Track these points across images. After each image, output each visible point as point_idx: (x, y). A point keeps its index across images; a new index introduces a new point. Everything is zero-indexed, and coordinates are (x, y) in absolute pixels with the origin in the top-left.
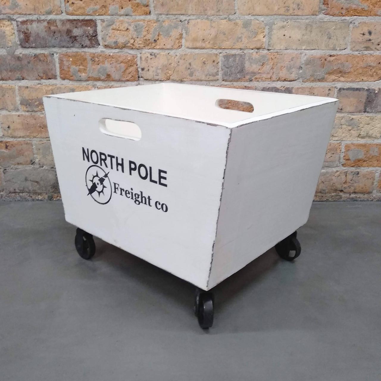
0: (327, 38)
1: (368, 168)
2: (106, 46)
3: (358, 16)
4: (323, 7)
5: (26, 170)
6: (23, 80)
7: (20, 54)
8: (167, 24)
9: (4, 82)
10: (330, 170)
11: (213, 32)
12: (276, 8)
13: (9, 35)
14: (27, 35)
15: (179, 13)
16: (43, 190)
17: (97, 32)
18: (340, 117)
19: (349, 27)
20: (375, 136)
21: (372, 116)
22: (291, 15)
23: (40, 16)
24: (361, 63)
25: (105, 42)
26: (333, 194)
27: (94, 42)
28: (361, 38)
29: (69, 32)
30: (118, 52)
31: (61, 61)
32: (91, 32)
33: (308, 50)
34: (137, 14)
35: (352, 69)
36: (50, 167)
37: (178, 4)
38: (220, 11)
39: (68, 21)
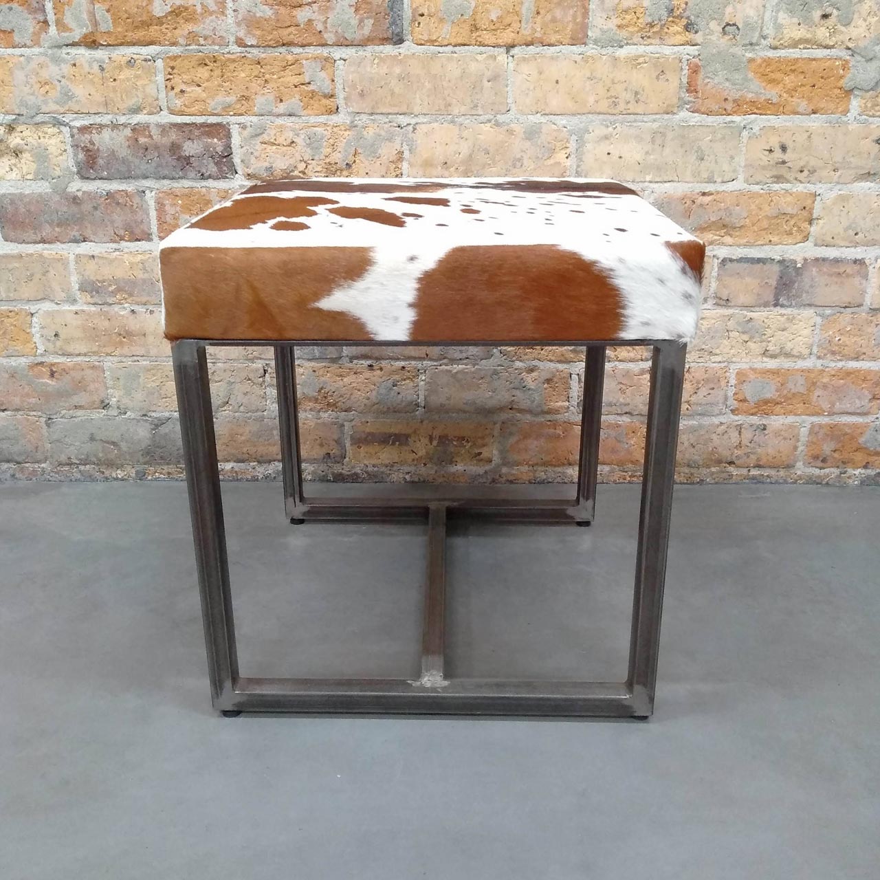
0: (697, 158)
1: (785, 417)
2: (249, 176)
3: (759, 116)
4: (687, 97)
5: (92, 419)
6: (84, 243)
7: (78, 191)
8: (371, 133)
9: (46, 246)
10: (706, 421)
11: (465, 148)
12: (591, 100)
13: (57, 154)
14: (90, 154)
15: (396, 112)
17: (231, 148)
18: (724, 316)
19: (739, 136)
20: (798, 354)
21: (790, 313)
22: (621, 113)
23: (118, 117)
24: (766, 208)
25: (247, 168)
26: (713, 469)
27: (225, 168)
28: (765, 158)
29: (175, 148)
31: (160, 206)
32: (219, 149)
33: (658, 182)
34: (310, 112)
35: (748, 221)
36: (139, 414)
37: (393, 94)
38: (477, 106)
39: (173, 126)
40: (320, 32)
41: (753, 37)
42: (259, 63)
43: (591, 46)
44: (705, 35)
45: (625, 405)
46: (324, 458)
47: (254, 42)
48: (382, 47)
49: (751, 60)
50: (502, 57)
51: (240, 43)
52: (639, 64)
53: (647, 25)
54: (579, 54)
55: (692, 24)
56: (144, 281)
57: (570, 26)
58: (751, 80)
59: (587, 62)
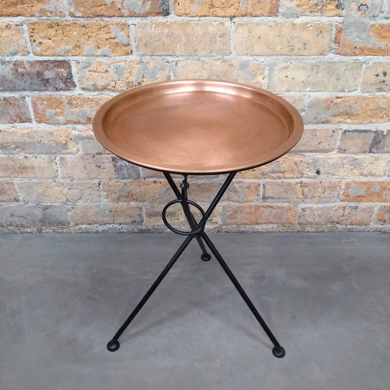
0: (336, 79)
1: (367, 203)
2: (83, 89)
3: (373, 56)
4: (334, 46)
5: (11, 207)
8: (152, 66)
10: (327, 205)
11: (205, 75)
12: (279, 48)
15: (166, 54)
16: (31, 224)
17: (71, 74)
18: (342, 157)
19: (361, 68)
20: (378, 175)
21: (377, 156)
22: (295, 55)
23: (4, 58)
24: (371, 105)
25: (82, 85)
27: (69, 85)
28: (374, 79)
29: (39, 74)
30: (98, 95)
31: (34, 105)
32: (65, 75)
33: (313, 92)
34: (116, 54)
35: (361, 111)
36: (35, 204)
37: (164, 44)
38: (213, 51)
39: (37, 62)
40: (120, 9)
41: (375, 13)
42: (84, 26)
43: (280, 17)
44: (348, 11)
45: (287, 198)
46: (132, 223)
47: (81, 15)
48: (156, 17)
49: (373, 26)
50: (228, 23)
51: (72, 15)
52: (308, 27)
53: (314, 5)
54: (273, 22)
55: (341, 4)
56: (30, 143)
57: (269, 5)
58: (372, 37)
59: (277, 26)
